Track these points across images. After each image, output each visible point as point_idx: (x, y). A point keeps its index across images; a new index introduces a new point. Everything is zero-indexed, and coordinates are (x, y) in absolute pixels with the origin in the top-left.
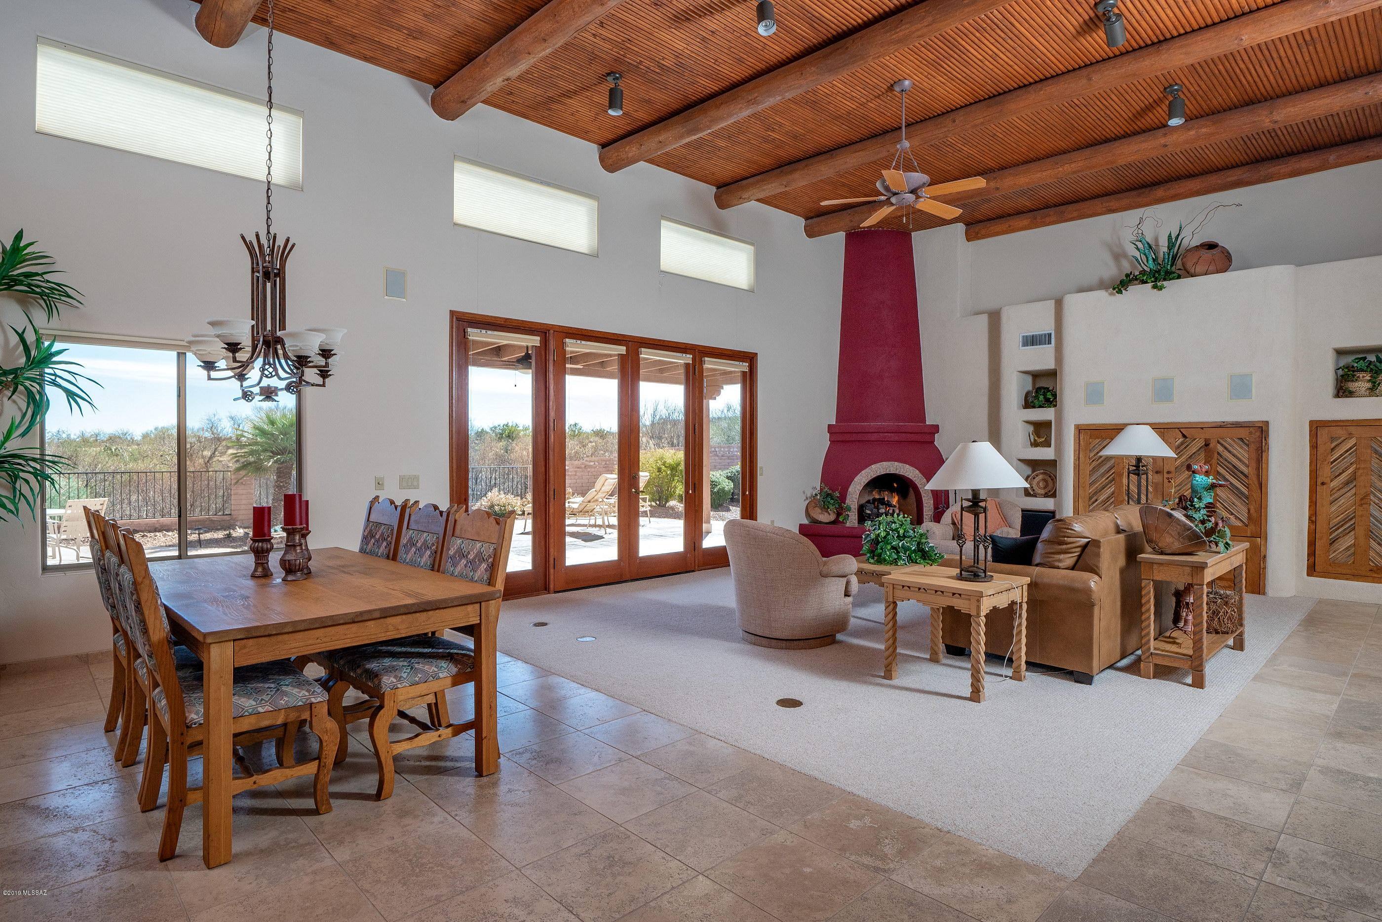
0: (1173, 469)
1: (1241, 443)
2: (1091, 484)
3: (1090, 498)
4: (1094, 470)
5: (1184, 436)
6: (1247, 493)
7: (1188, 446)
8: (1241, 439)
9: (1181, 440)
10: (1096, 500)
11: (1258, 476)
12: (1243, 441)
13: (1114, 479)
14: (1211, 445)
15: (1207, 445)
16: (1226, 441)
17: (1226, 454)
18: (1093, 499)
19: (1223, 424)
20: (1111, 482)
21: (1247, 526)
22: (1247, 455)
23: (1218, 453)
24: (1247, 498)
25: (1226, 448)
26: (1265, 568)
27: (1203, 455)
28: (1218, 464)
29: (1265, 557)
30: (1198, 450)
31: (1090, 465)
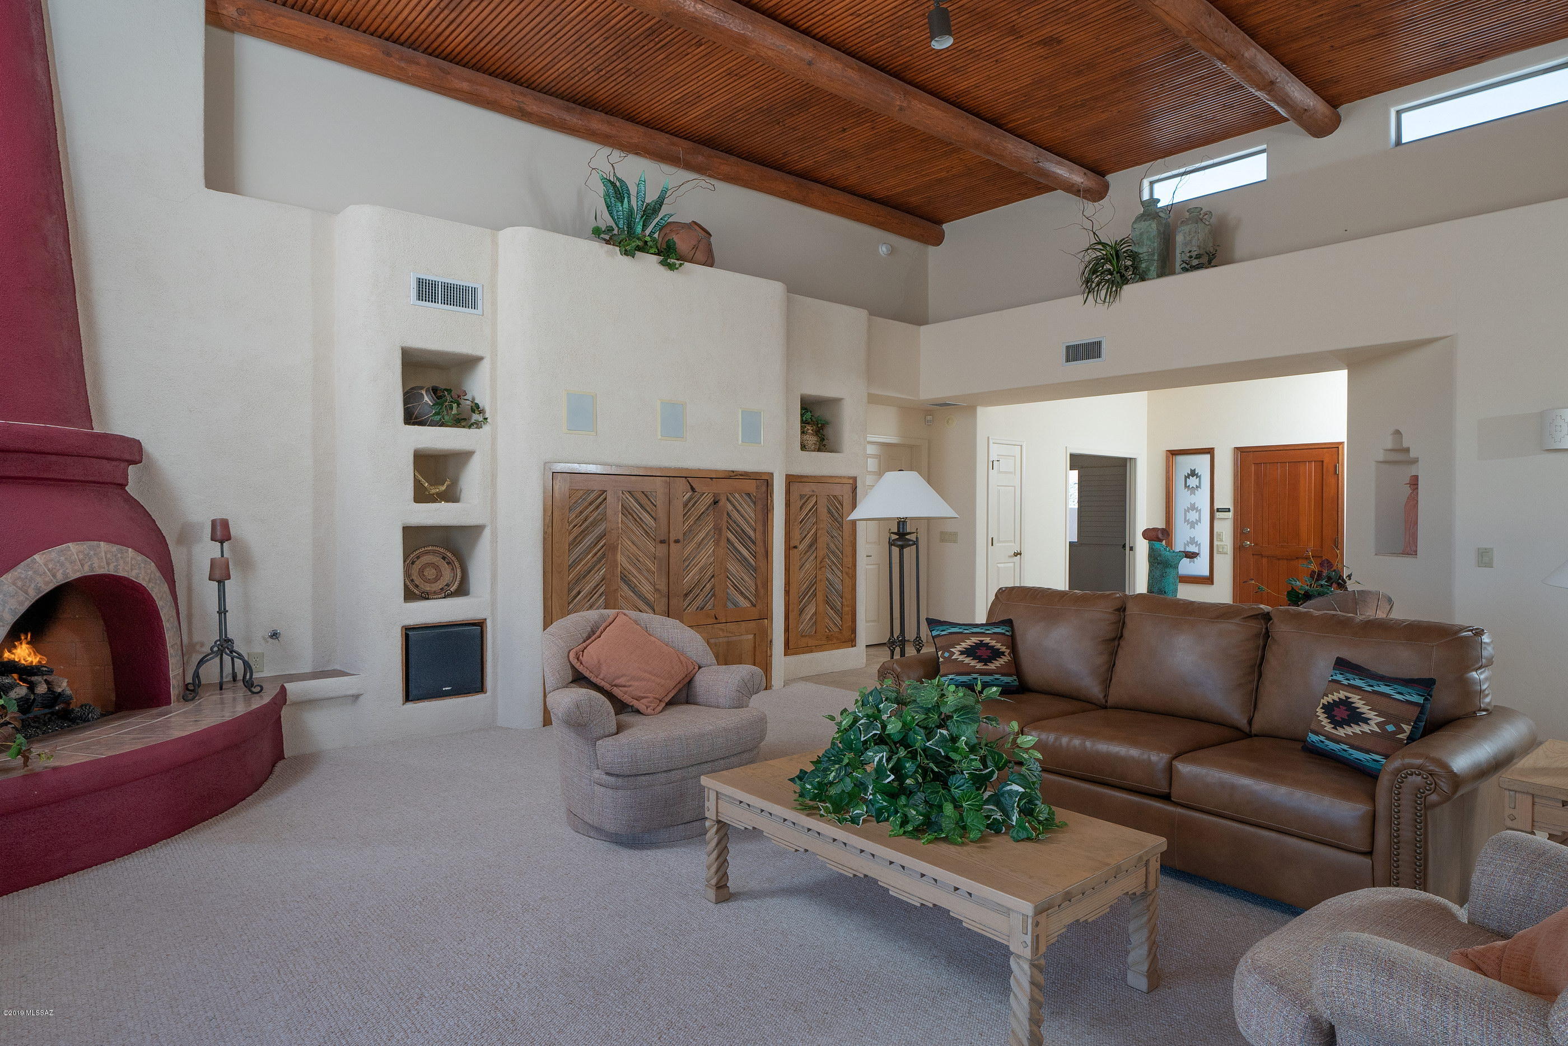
0: (680, 537)
1: (747, 498)
2: (570, 567)
3: (570, 590)
4: (575, 543)
5: (693, 489)
6: (753, 563)
7: (696, 502)
8: (748, 495)
9: (689, 494)
10: (579, 593)
11: (764, 542)
12: (750, 497)
13: (604, 555)
14: (721, 503)
15: (716, 502)
16: (734, 497)
17: (735, 515)
18: (574, 592)
19: (732, 474)
20: (599, 560)
21: (754, 606)
22: (753, 515)
23: (728, 514)
24: (755, 570)
25: (734, 507)
26: (771, 656)
27: (711, 518)
28: (728, 528)
29: (771, 641)
30: (707, 509)
31: (570, 534)
